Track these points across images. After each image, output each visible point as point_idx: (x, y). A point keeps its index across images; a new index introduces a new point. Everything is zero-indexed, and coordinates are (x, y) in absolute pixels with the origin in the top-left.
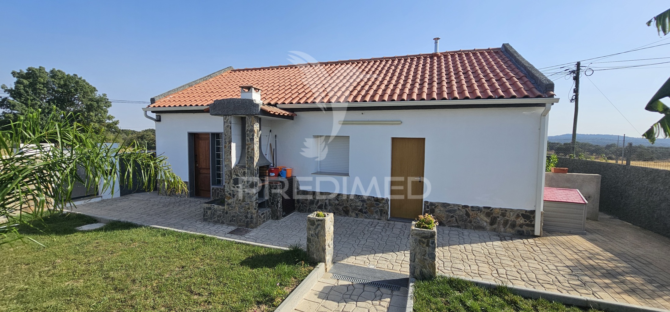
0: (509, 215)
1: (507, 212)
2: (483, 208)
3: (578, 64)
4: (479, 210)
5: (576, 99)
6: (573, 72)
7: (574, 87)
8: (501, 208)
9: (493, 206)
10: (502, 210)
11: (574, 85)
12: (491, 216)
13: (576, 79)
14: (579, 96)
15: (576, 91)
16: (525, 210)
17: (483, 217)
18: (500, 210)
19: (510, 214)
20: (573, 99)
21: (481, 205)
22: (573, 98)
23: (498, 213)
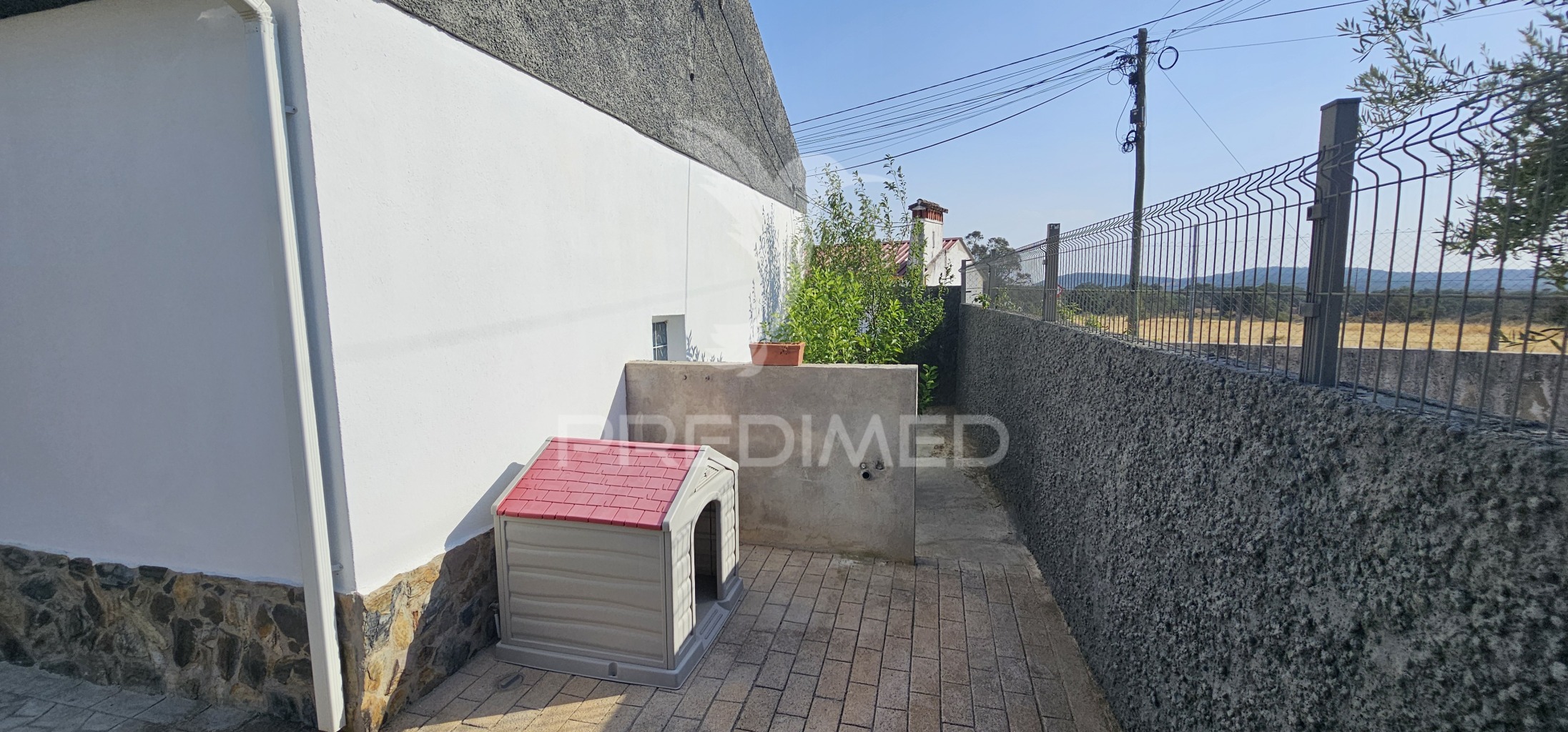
0: (231, 610)
1: (222, 598)
2: (138, 575)
3: (1142, 37)
4: (120, 586)
5: (1138, 141)
6: (1127, 58)
7: (1132, 105)
8: (202, 575)
9: (175, 565)
10: (206, 586)
11: (1133, 100)
12: (171, 618)
13: (1137, 80)
14: (1146, 133)
15: (1137, 117)
16: (285, 587)
17: (139, 620)
18: (197, 583)
19: (234, 609)
20: (1129, 143)
21: (132, 561)
22: (1130, 140)
23: (191, 602)
